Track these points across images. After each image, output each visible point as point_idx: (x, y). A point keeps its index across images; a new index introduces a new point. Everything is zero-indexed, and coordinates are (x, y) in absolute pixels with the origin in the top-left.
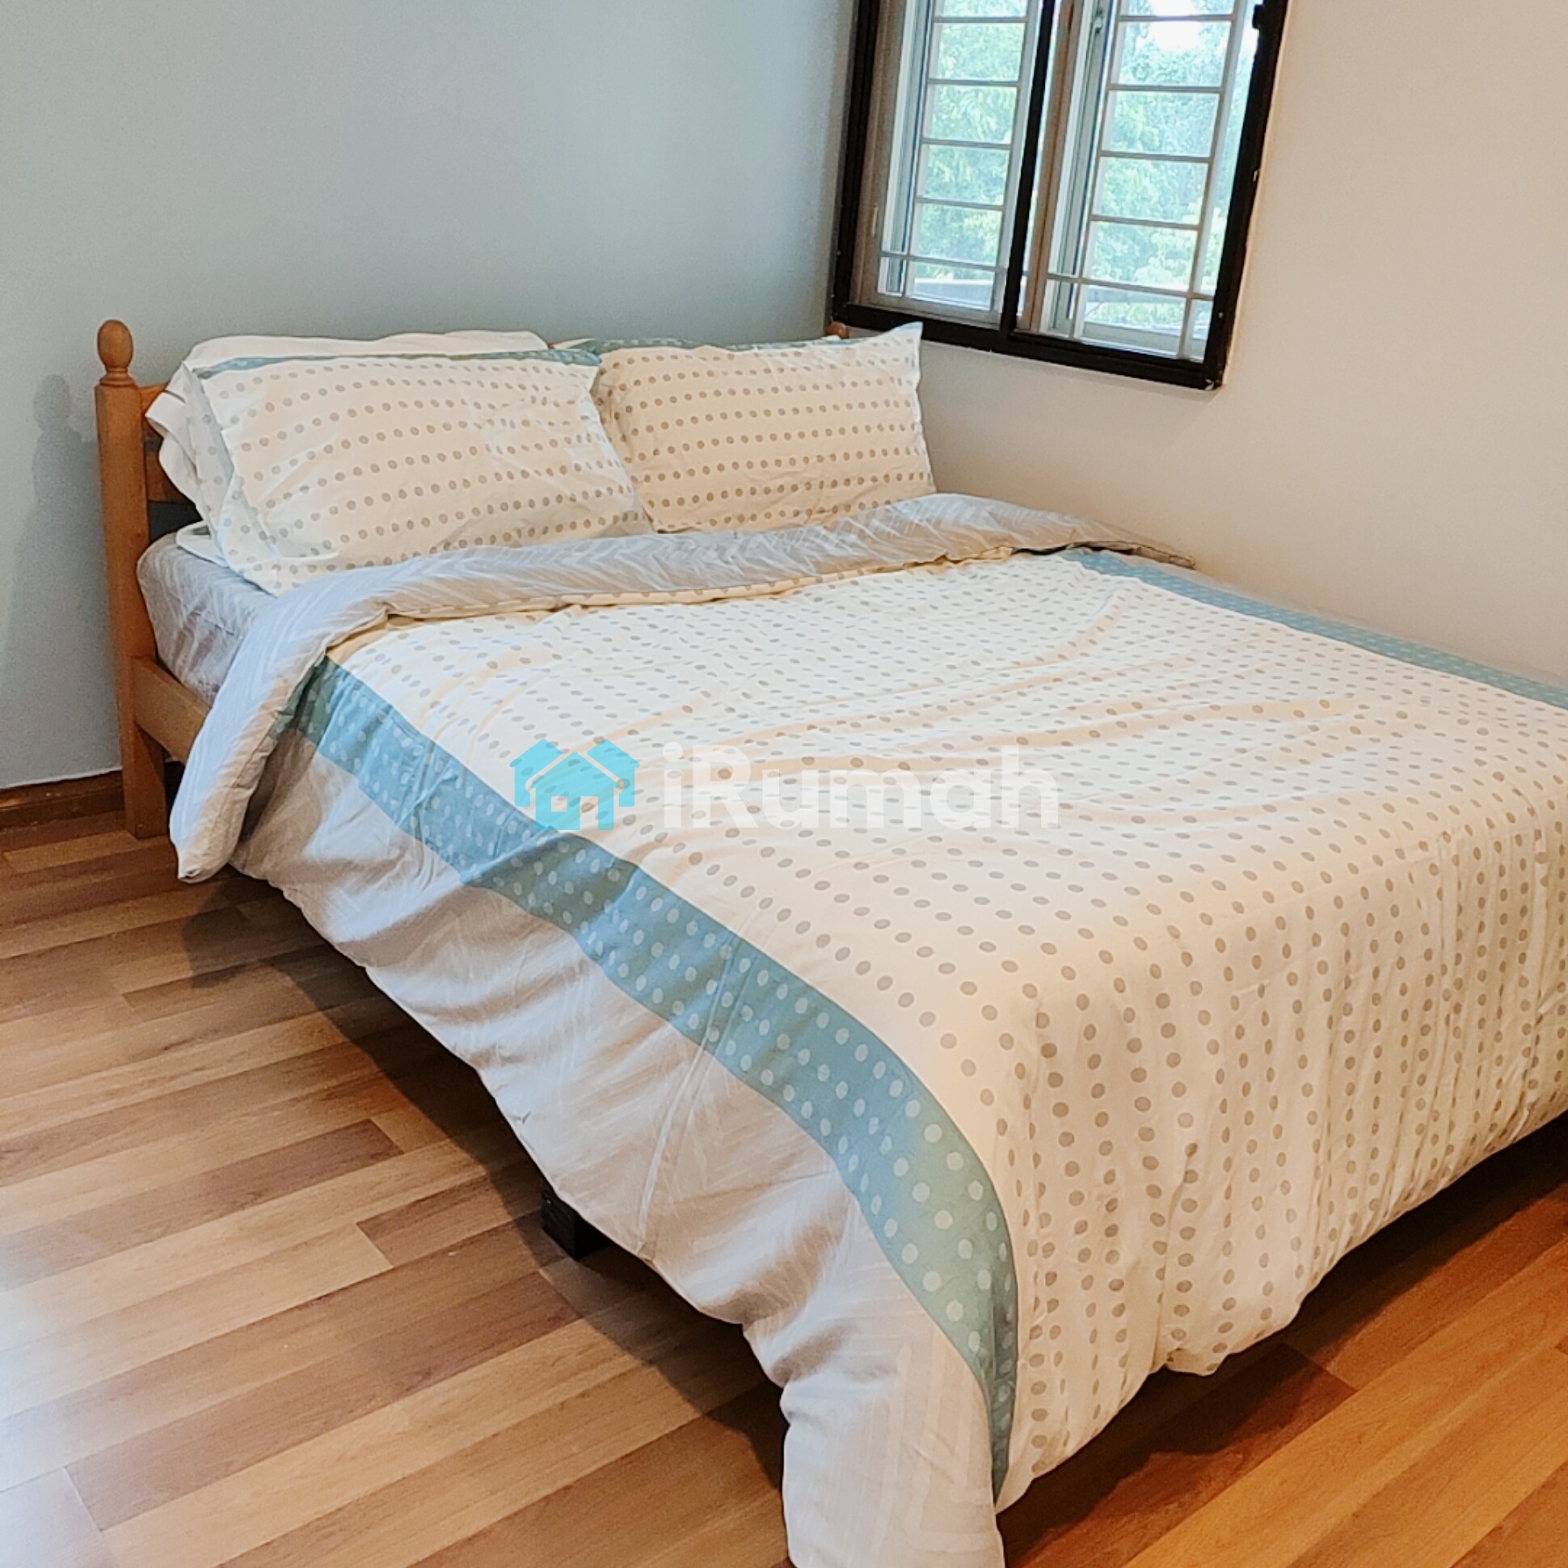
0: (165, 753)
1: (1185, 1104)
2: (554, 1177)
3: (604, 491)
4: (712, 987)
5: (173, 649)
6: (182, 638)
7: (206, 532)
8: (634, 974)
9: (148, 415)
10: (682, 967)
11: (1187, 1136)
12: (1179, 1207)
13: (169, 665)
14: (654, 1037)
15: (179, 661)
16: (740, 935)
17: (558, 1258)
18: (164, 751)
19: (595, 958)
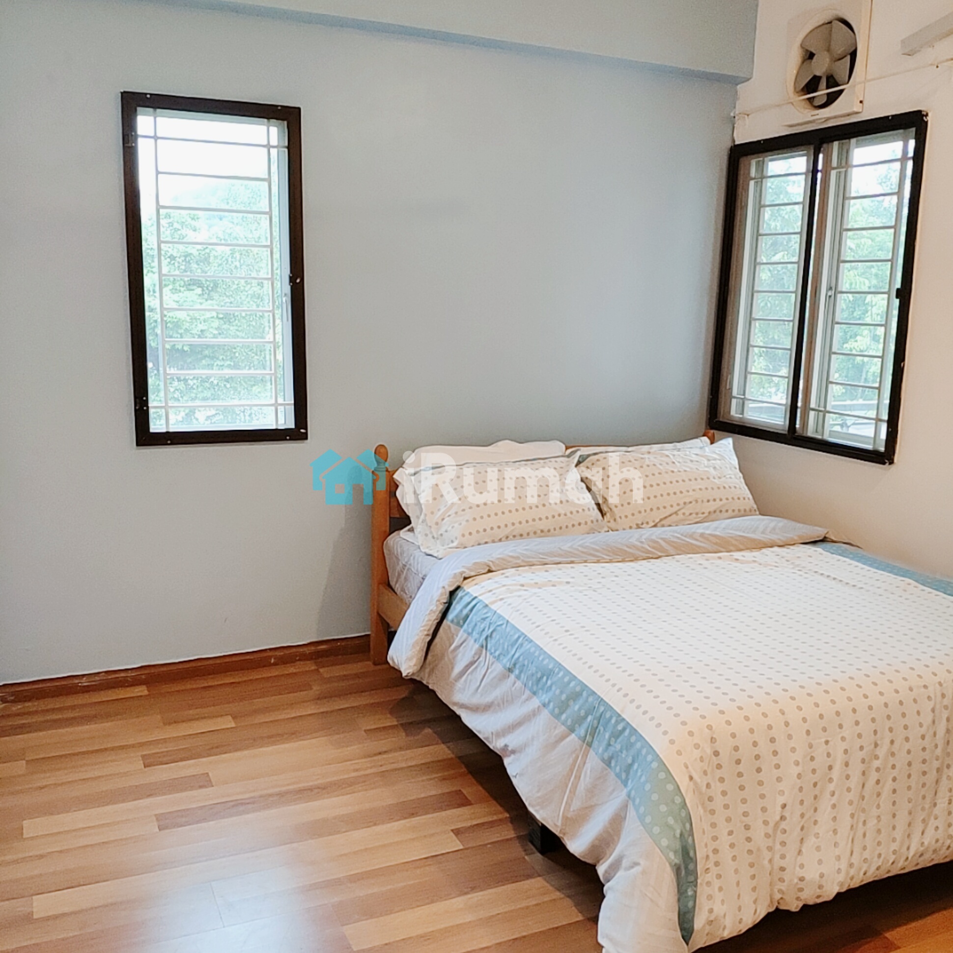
0: (388, 626)
1: (781, 786)
2: (526, 800)
3: (580, 510)
4: (590, 718)
5: (395, 580)
6: (399, 575)
7: (412, 530)
8: (561, 713)
9: (395, 476)
10: (580, 709)
11: (781, 800)
12: (779, 832)
13: (393, 587)
14: (568, 739)
15: (397, 585)
16: (602, 696)
17: (534, 853)
18: (388, 624)
19: (544, 705)
